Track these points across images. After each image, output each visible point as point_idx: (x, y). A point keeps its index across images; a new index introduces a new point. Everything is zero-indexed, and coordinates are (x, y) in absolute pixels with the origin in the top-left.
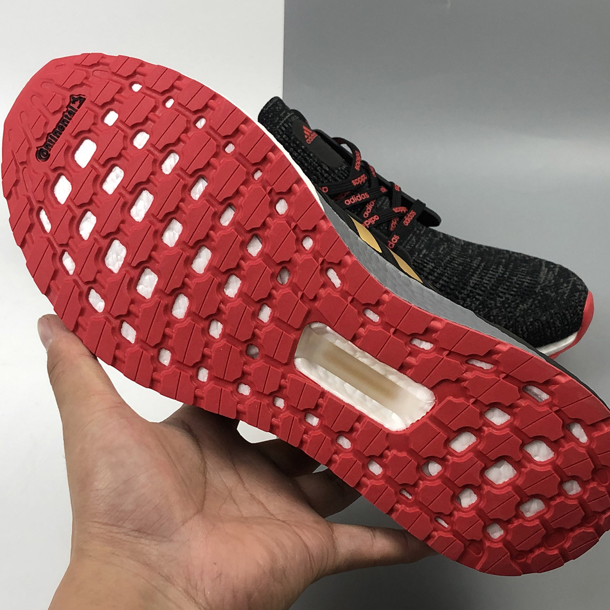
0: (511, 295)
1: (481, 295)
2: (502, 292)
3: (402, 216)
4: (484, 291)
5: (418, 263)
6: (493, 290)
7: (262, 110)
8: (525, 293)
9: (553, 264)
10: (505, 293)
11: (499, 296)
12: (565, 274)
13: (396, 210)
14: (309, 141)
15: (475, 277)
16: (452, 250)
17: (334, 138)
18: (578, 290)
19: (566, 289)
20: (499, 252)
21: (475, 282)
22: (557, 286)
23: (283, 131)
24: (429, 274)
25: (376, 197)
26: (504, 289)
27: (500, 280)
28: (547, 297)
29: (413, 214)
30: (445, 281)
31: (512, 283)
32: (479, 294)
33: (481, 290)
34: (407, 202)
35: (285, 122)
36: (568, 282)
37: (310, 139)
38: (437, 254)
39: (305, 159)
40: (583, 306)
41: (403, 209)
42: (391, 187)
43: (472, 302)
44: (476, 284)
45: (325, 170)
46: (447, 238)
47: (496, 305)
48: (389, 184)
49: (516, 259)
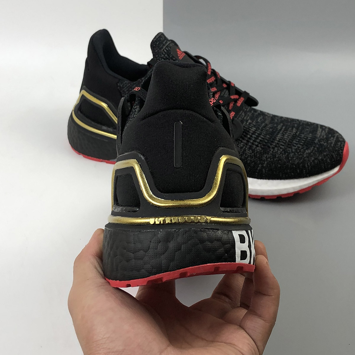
0: (301, 145)
1: (284, 146)
2: (295, 143)
3: (236, 101)
4: (285, 143)
5: (246, 128)
6: (290, 142)
7: (153, 40)
8: (308, 144)
9: (324, 126)
10: (297, 144)
11: (294, 146)
12: (331, 132)
13: (232, 97)
14: (181, 58)
15: (279, 136)
16: (265, 120)
17: (196, 56)
18: (339, 141)
19: (333, 140)
20: (293, 120)
21: (279, 138)
22: (327, 139)
23: (165, 52)
24: (253, 134)
25: (221, 90)
26: (297, 141)
27: (294, 137)
28: (321, 145)
29: (242, 99)
30: (262, 138)
31: (301, 138)
32: (282, 145)
33: (283, 143)
34: (238, 92)
35: (167, 47)
36: (334, 137)
37: (181, 56)
38: (257, 122)
40: (343, 150)
41: (236, 97)
42: (229, 84)
43: (278, 150)
44: (280, 139)
46: (262, 113)
47: (292, 151)
48: (228, 83)
49: (303, 124)
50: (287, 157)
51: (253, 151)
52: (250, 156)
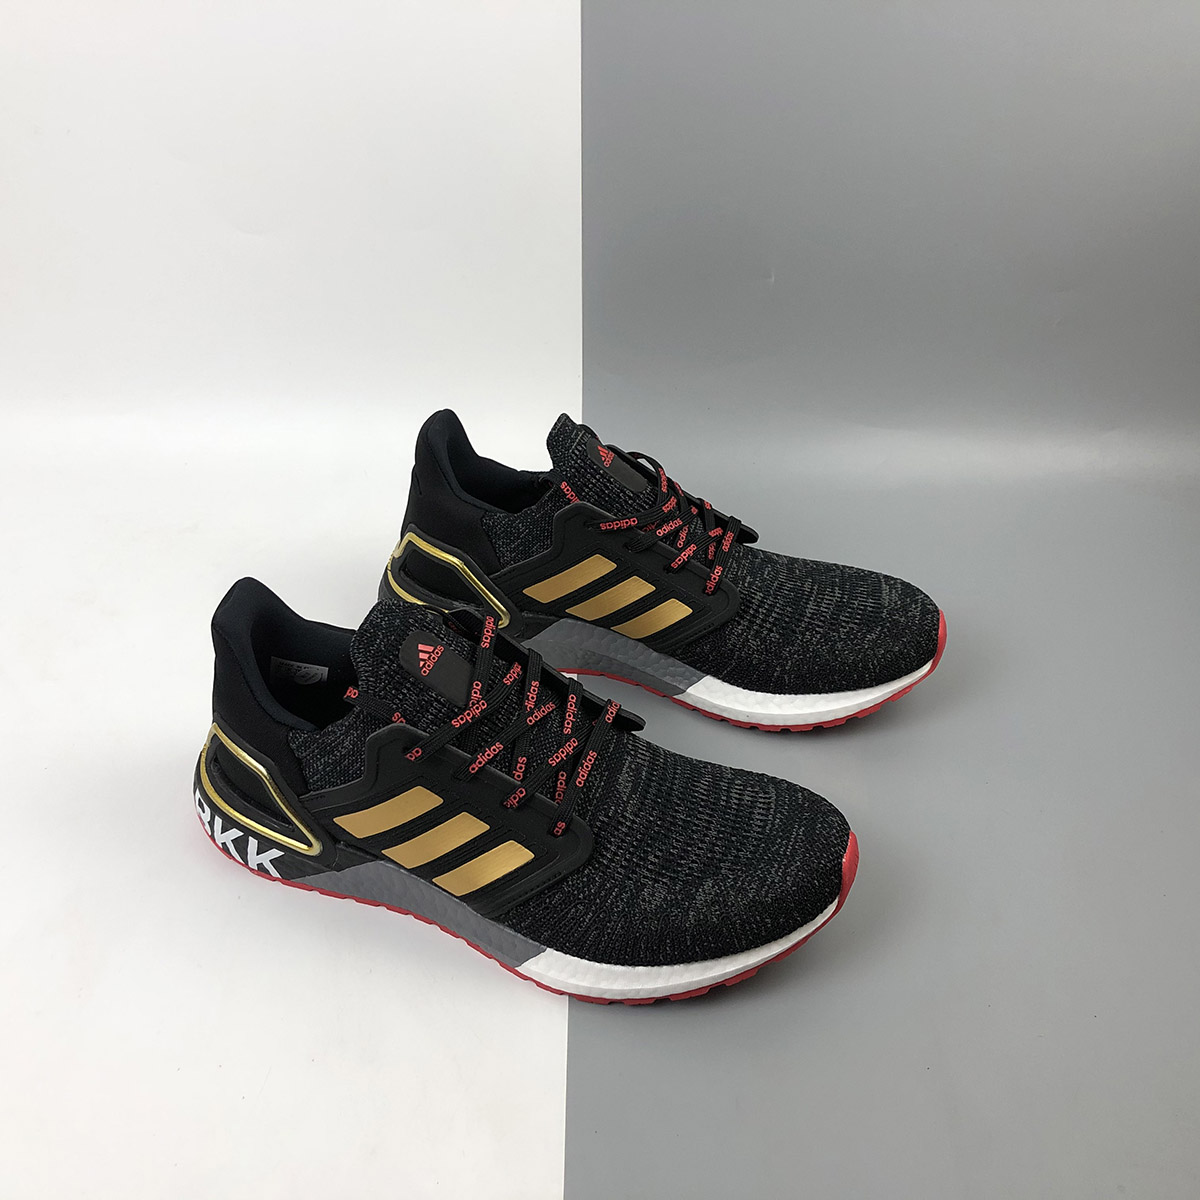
0: (856, 623)
1: (822, 627)
2: (844, 621)
3: (719, 540)
4: (823, 622)
5: (745, 595)
6: (834, 619)
7: (550, 433)
8: (870, 620)
9: (893, 578)
10: (848, 622)
11: (842, 627)
12: (909, 591)
13: (712, 534)
14: (607, 464)
15: (811, 605)
16: (778, 573)
17: (630, 453)
18: (929, 612)
19: (915, 611)
20: (829, 568)
21: (812, 611)
22: (905, 609)
23: (576, 455)
24: (759, 606)
25: (688, 521)
26: (846, 617)
27: (840, 606)
28: (896, 623)
29: (730, 536)
30: (778, 613)
31: (853, 609)
32: (819, 626)
33: (821, 621)
34: (723, 522)
35: (578, 444)
36: (916, 602)
37: (608, 459)
38: (763, 580)
39: (605, 486)
40: (937, 630)
41: (718, 531)
42: (700, 504)
43: (812, 636)
44: (813, 614)
45: (629, 496)
46: (769, 558)
47: (839, 637)
48: (698, 502)
49: (850, 576)
50: (832, 650)
51: (763, 641)
52: (758, 650)
